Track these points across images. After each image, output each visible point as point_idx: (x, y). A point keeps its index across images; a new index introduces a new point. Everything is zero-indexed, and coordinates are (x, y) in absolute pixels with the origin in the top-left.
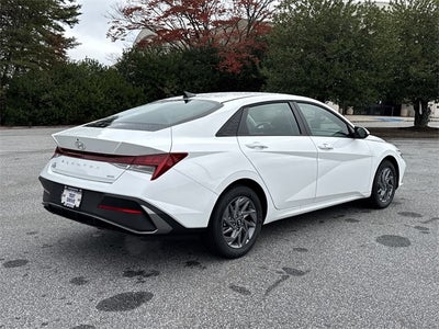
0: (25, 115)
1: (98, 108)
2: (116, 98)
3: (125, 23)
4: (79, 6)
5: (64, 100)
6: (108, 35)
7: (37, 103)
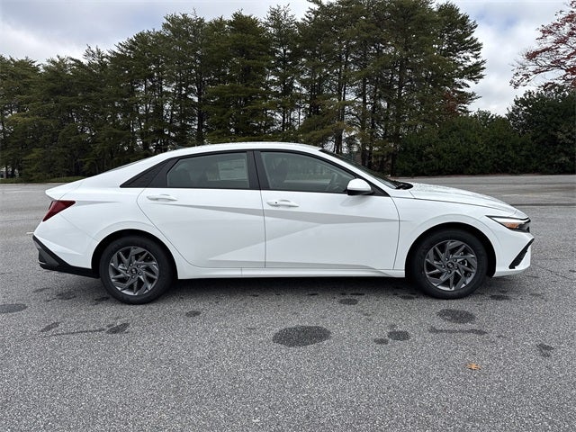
0: (409, 167)
1: (476, 158)
2: (498, 147)
3: (532, 67)
4: (483, 61)
5: (445, 152)
6: (511, 82)
7: (420, 156)
